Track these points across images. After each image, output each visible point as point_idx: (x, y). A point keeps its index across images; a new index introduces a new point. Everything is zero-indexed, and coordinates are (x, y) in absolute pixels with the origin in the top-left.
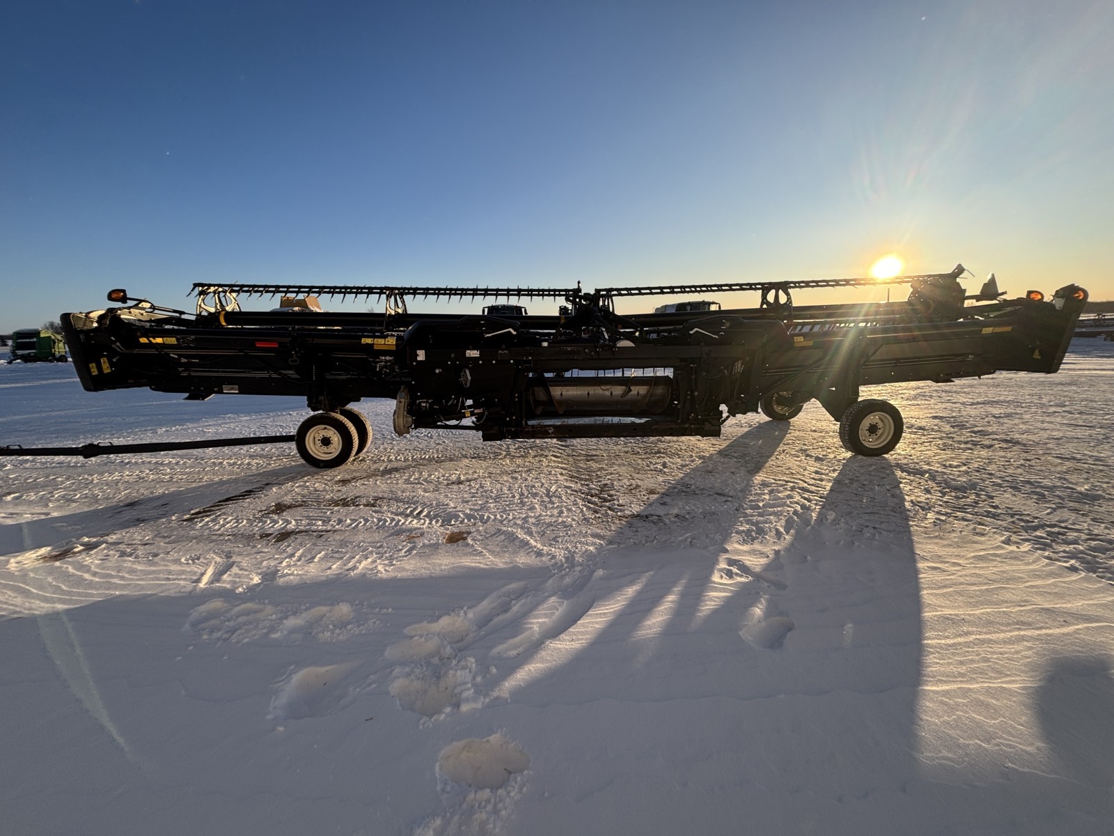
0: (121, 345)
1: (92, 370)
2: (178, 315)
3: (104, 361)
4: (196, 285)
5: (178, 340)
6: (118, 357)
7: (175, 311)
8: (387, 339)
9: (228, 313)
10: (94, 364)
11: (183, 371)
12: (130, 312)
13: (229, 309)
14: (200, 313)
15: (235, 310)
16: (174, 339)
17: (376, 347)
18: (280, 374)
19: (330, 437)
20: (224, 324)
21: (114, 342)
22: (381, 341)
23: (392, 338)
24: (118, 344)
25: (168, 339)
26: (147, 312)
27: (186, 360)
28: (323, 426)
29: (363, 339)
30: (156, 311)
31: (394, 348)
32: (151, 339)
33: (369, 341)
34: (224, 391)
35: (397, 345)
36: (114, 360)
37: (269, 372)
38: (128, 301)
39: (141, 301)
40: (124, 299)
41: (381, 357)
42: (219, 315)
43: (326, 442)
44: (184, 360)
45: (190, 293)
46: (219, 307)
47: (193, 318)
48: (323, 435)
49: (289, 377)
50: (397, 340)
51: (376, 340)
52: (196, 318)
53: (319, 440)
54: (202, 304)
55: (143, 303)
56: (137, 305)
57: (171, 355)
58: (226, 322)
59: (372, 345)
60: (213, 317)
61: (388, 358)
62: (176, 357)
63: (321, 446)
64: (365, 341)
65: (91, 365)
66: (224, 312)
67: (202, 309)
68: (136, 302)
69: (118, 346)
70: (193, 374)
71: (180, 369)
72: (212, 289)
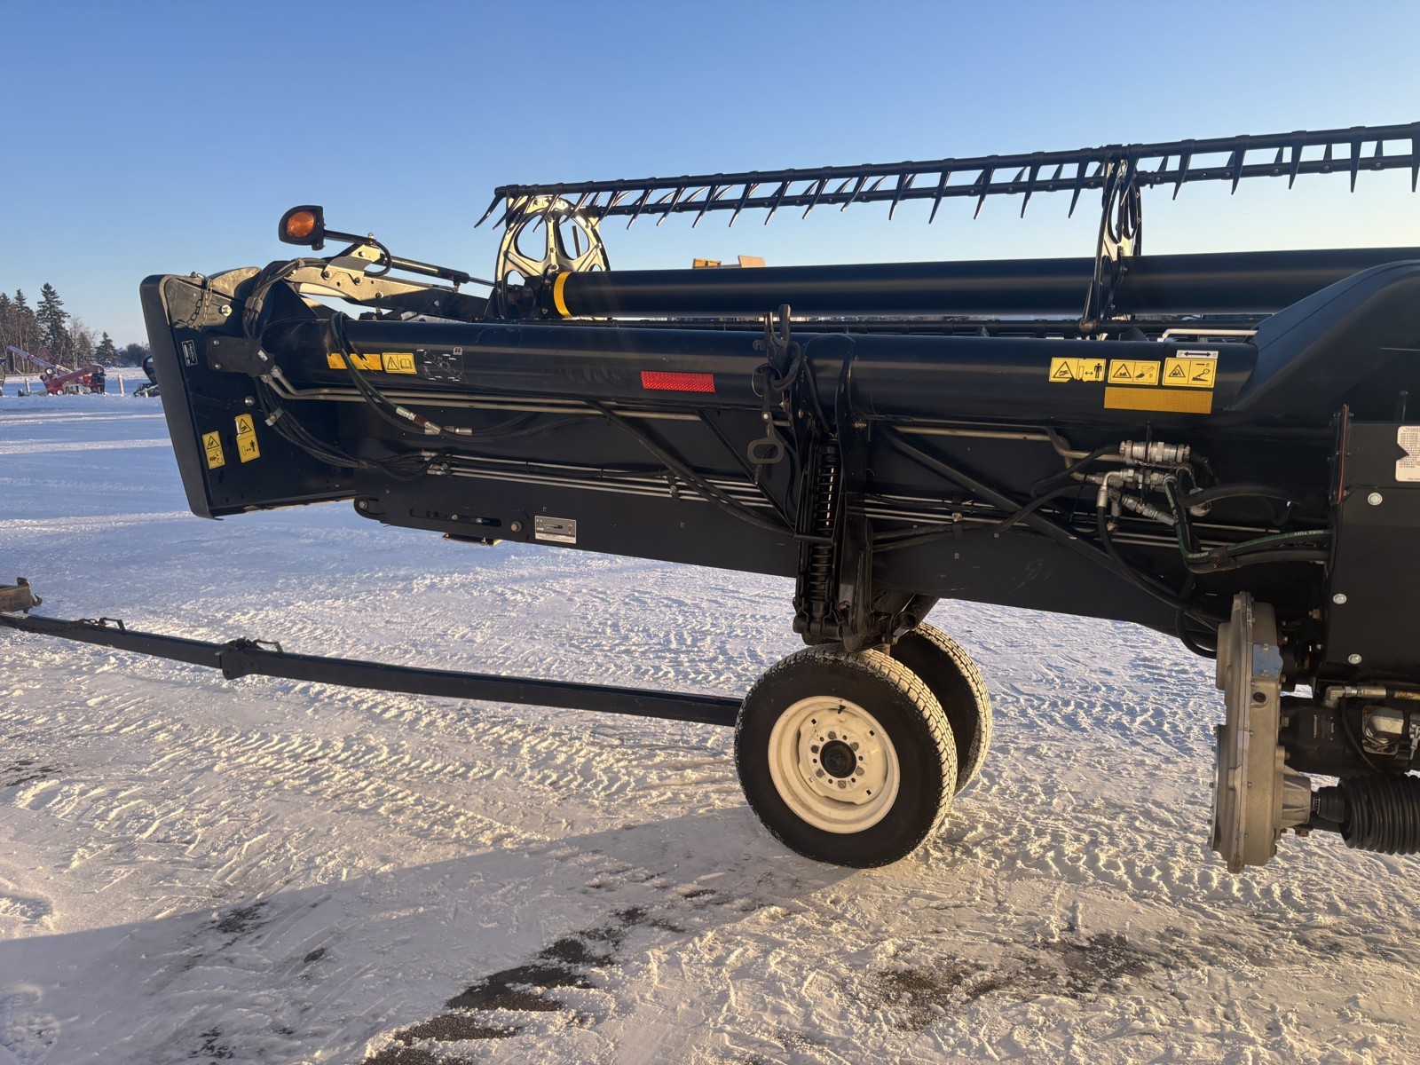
0: (284, 375)
1: (210, 454)
2: (449, 284)
3: (244, 422)
4: (501, 193)
5: (418, 360)
6: (278, 413)
7: (444, 273)
8: (1171, 363)
9: (575, 278)
10: (215, 435)
11: (433, 461)
12: (324, 275)
13: (578, 265)
14: (505, 277)
15: (596, 269)
16: (409, 357)
17: (1112, 400)
18: (705, 491)
19: (856, 745)
20: (563, 310)
21: (266, 368)
22: (1145, 371)
23: (1197, 356)
24: (276, 373)
25: (394, 356)
26: (368, 274)
27: (437, 430)
28: (835, 701)
29: (1057, 363)
30: (393, 272)
31: (1203, 405)
32: (354, 357)
33: (1083, 369)
34: (538, 536)
35: (1218, 391)
36: (269, 423)
37: (673, 482)
38: (326, 242)
39: (359, 241)
40: (316, 237)
41: (1126, 447)
42: (553, 284)
43: (838, 759)
44: (431, 429)
45: (485, 217)
46: (554, 261)
47: (485, 292)
48: (832, 735)
49: (735, 505)
50: (1222, 366)
51: (1116, 364)
52: (494, 293)
53: (815, 749)
54: (512, 250)
55: (363, 248)
56: (348, 252)
57: (400, 411)
58: (568, 305)
59: (1098, 388)
60: (539, 287)
61: (1159, 451)
62: (411, 416)
63: (819, 773)
64: (1063, 369)
65: (206, 438)
66: (564, 276)
67: (509, 266)
68: (347, 245)
69: (276, 380)
70: (462, 472)
71: (427, 455)
72: (542, 202)
